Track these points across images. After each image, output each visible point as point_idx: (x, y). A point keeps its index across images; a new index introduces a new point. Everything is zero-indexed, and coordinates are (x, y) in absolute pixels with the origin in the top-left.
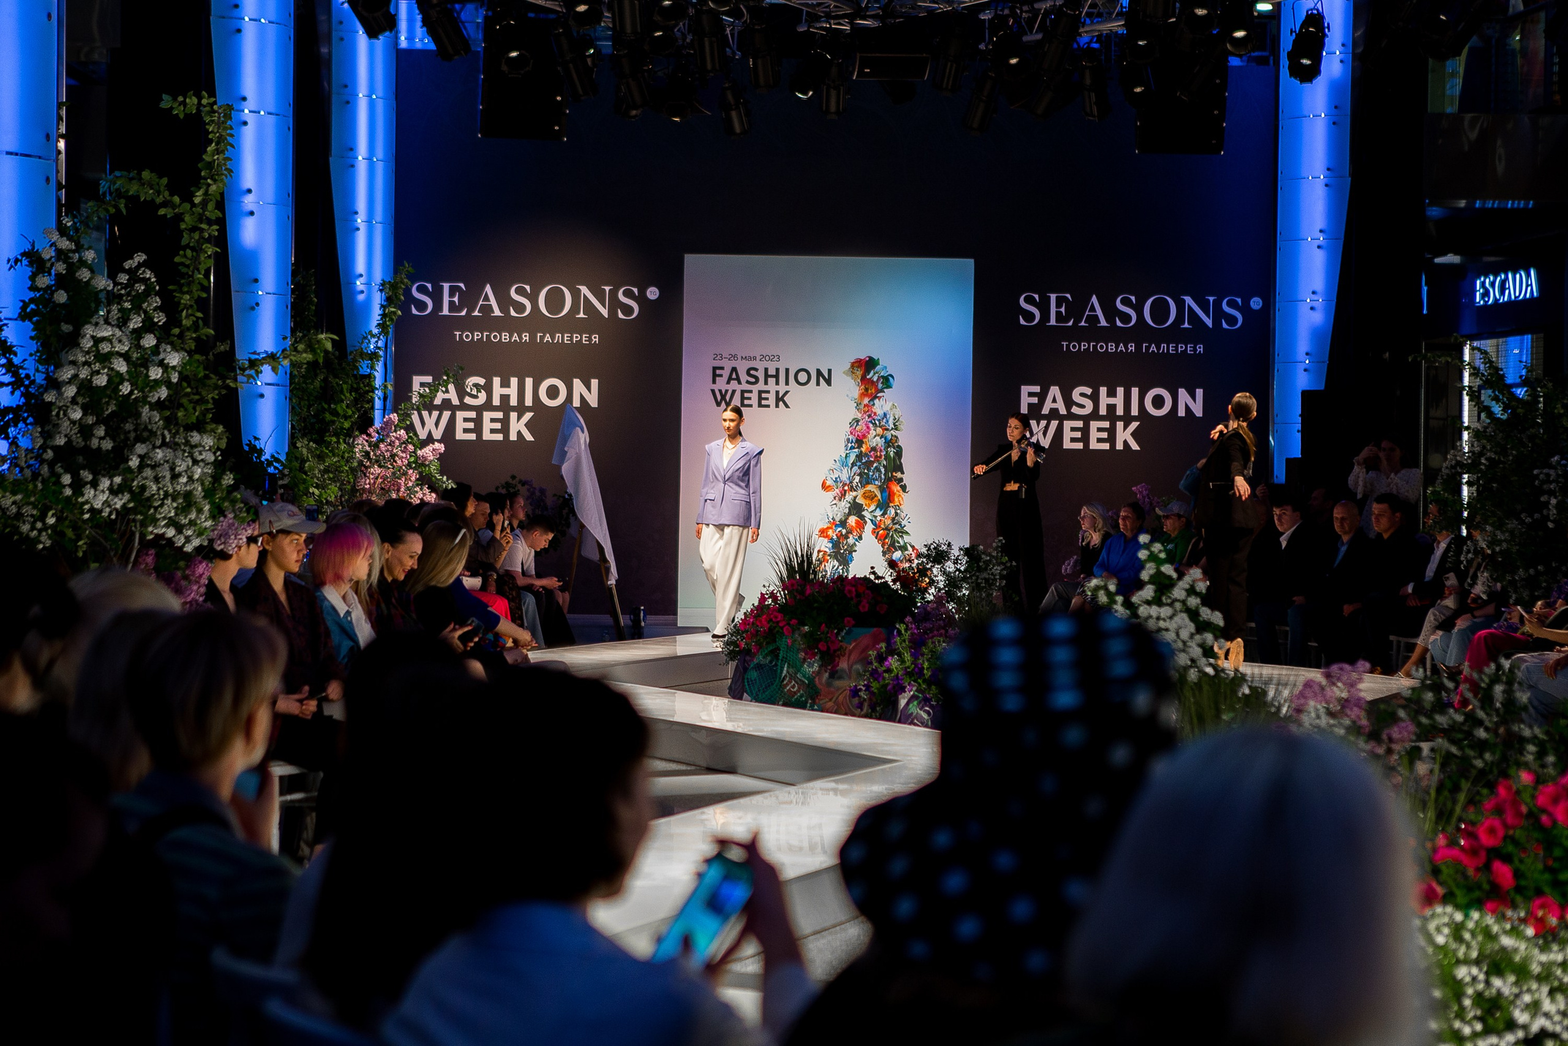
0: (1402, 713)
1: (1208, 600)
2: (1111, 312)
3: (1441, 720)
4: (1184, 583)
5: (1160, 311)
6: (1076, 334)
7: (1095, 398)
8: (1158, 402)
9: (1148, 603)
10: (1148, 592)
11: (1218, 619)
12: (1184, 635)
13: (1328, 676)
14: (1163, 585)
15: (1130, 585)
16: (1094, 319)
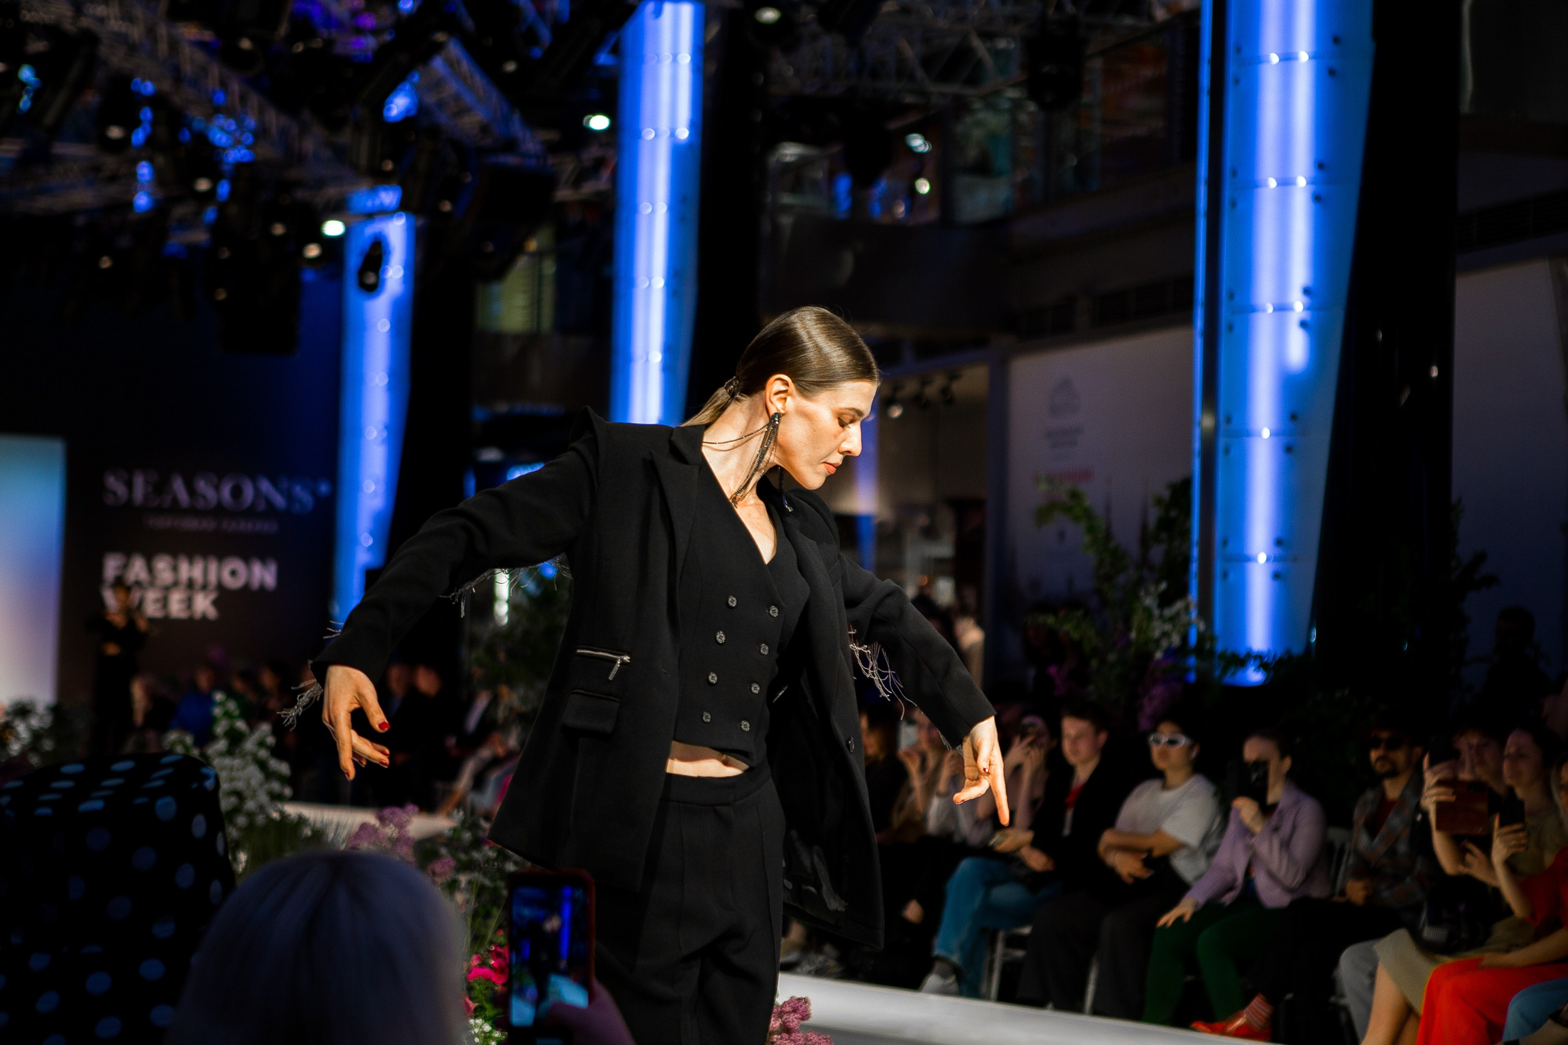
0: (443, 851)
1: (277, 752)
2: (191, 491)
3: (476, 855)
4: (256, 736)
5: (237, 492)
6: (159, 511)
7: (175, 569)
8: (233, 573)
9: (222, 754)
10: (222, 745)
11: (284, 768)
12: (254, 783)
13: (382, 819)
14: (235, 739)
15: (205, 737)
16: (175, 500)
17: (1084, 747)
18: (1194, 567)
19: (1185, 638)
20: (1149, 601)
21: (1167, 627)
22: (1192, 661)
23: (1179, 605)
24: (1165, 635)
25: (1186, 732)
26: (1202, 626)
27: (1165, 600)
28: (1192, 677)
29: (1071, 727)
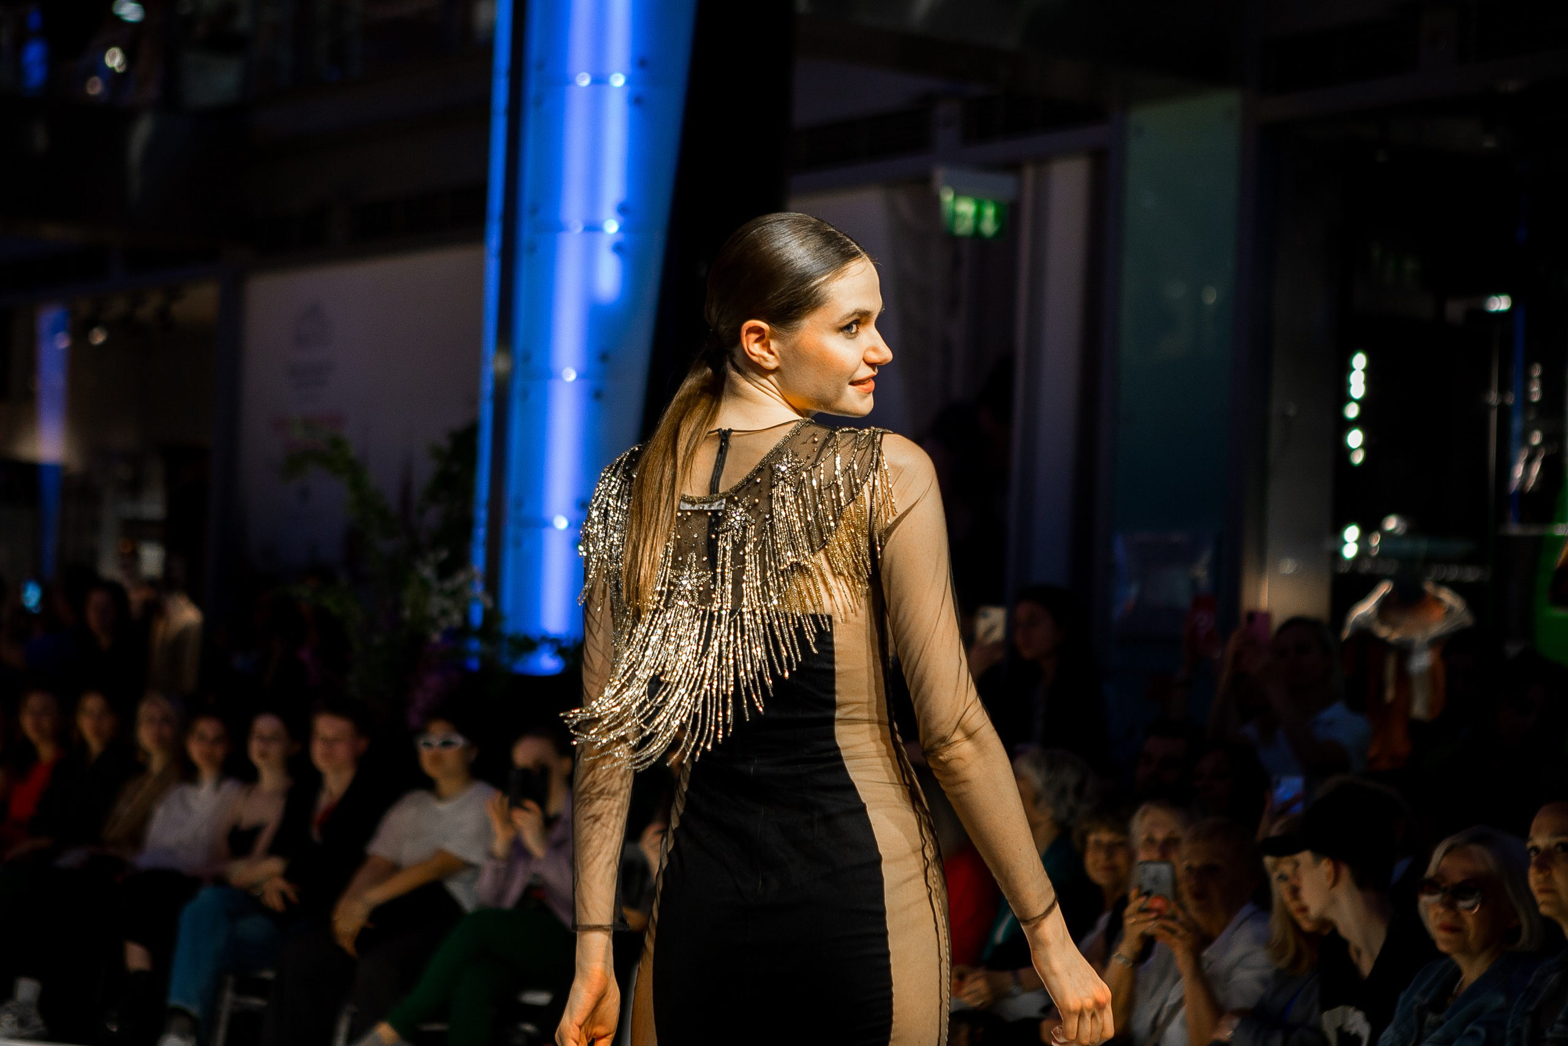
17: (342, 751)
18: (481, 533)
19: (466, 617)
20: (427, 572)
21: (448, 604)
22: (475, 645)
23: (461, 577)
24: (444, 613)
25: (461, 730)
26: (489, 603)
27: (446, 570)
28: (474, 664)
29: (327, 726)
